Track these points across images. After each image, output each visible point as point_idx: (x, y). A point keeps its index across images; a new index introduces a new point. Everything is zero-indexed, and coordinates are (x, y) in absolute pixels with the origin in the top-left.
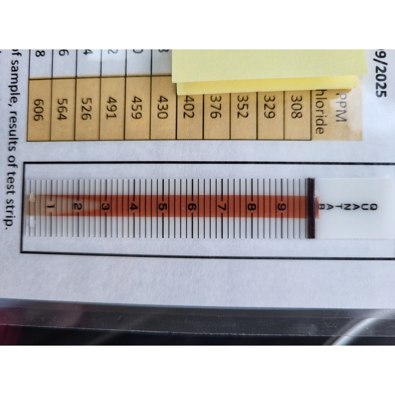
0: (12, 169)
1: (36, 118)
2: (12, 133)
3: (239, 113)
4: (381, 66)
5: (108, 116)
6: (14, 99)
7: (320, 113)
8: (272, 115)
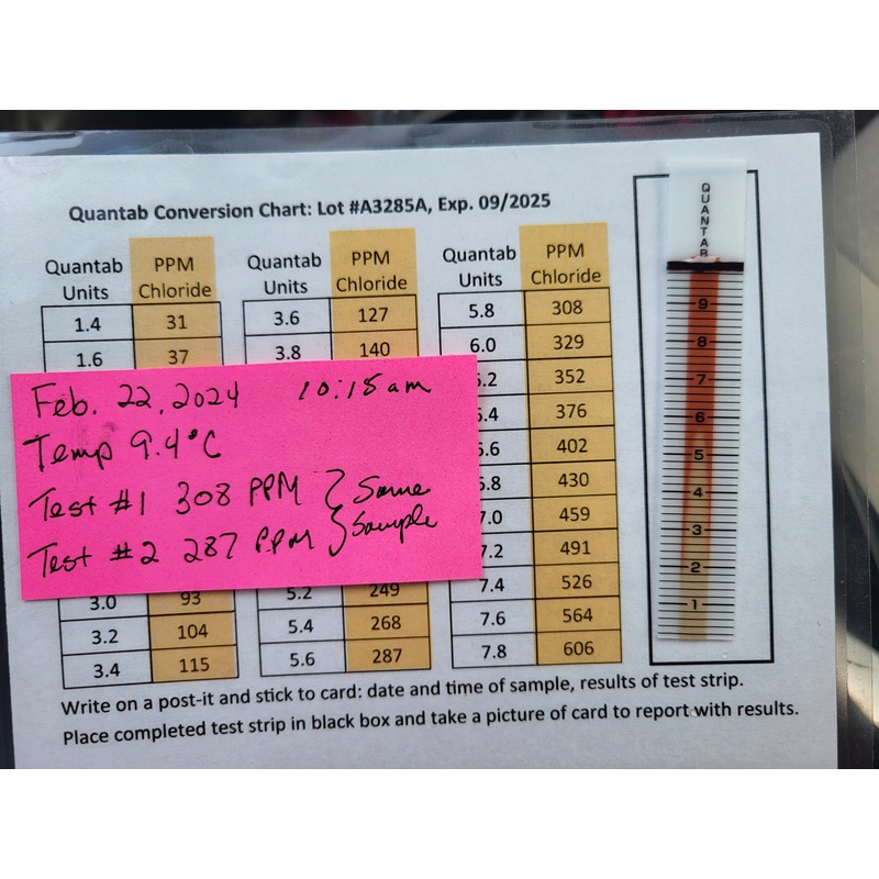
0: (661, 681)
1: (589, 651)
2: (611, 684)
3: (578, 381)
4: (510, 201)
5: (587, 553)
6: (565, 685)
7: (575, 277)
8: (579, 339)
